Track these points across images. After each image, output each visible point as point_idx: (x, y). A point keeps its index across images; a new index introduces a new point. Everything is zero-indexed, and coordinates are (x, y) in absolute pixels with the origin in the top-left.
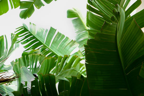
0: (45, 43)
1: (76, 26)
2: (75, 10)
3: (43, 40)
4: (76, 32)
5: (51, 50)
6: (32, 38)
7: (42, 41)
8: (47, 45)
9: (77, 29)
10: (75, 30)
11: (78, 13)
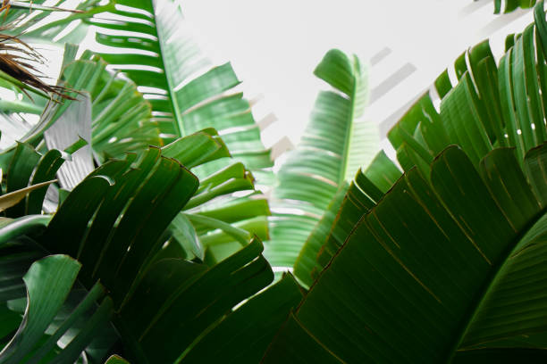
0: (177, 93)
1: (319, 120)
2: (358, 66)
3: (177, 80)
4: (304, 138)
5: (179, 129)
6: (145, 44)
7: (173, 79)
8: (179, 102)
9: (319, 131)
10: (307, 131)
11: (361, 82)
